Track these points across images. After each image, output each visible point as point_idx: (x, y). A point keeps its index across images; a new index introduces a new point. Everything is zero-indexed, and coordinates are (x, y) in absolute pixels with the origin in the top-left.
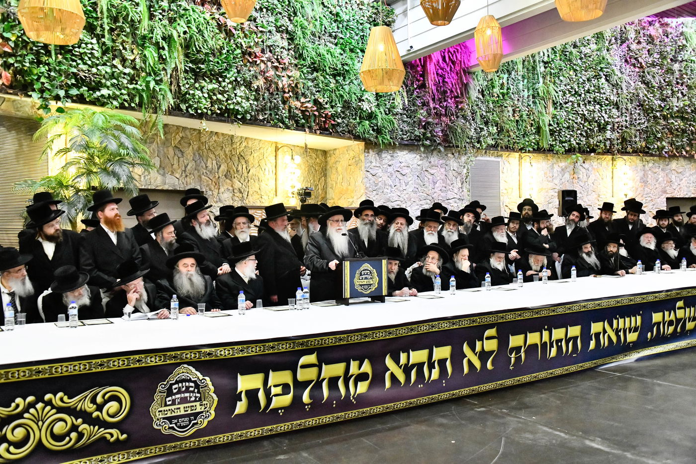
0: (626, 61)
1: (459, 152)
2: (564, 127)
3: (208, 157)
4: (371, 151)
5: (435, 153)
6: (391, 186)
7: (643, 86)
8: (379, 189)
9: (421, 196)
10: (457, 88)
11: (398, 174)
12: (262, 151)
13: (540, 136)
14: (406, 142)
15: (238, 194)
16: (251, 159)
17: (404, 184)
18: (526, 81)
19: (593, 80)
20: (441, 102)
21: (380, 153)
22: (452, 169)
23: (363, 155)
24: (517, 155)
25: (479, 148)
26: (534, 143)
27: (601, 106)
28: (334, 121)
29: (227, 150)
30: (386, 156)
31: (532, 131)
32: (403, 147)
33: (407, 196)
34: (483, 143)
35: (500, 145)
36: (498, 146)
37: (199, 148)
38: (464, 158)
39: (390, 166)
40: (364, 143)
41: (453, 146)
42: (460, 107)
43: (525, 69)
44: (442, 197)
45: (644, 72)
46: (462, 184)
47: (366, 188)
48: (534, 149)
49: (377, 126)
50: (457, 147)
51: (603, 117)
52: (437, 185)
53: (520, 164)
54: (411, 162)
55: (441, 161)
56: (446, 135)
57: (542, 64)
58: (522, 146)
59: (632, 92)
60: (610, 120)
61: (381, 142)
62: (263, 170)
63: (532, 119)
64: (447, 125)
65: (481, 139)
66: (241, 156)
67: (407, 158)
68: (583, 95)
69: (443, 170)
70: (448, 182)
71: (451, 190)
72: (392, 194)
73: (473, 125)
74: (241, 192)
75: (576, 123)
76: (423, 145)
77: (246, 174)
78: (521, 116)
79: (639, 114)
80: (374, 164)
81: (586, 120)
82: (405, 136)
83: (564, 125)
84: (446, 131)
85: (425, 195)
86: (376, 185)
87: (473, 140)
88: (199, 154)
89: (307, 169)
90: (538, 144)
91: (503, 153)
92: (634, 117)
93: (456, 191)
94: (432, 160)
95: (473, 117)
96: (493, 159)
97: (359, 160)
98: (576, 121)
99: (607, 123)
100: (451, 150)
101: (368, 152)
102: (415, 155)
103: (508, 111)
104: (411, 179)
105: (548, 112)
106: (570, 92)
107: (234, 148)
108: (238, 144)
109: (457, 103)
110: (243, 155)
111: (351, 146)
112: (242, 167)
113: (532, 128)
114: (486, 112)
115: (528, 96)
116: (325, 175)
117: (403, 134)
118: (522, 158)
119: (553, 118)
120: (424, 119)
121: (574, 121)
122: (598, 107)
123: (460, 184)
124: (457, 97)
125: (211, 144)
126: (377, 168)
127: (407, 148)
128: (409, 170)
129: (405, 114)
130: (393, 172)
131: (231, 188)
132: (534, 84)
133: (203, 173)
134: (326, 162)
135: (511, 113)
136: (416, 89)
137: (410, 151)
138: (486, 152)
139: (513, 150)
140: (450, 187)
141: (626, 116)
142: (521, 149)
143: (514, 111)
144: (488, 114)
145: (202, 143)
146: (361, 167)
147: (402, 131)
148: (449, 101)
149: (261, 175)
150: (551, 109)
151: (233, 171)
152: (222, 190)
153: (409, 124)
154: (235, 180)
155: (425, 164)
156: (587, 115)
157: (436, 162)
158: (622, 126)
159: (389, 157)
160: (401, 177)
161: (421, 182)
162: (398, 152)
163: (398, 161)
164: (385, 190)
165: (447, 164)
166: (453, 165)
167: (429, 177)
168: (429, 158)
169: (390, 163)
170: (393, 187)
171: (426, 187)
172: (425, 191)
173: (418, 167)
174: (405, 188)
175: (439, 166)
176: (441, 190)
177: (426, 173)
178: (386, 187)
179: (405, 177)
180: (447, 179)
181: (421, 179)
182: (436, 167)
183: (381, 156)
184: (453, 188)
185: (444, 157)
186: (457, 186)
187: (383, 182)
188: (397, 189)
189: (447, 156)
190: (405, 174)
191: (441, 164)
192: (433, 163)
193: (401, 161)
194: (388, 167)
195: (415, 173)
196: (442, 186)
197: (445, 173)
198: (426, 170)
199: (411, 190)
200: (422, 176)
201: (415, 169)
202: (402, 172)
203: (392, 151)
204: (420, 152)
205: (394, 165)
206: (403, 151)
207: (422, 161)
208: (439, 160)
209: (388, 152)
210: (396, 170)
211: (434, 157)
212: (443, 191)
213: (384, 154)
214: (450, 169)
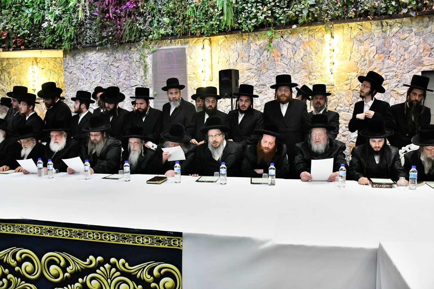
5: (119, 49)
6: (83, 79)
11: (88, 71)
17: (93, 77)
21: (74, 56)
22: (135, 60)
30: (80, 58)
44: (126, 85)
47: (65, 83)
52: (121, 75)
54: (98, 60)
55: (124, 56)
67: (95, 57)
69: (126, 63)
70: (132, 72)
71: (134, 78)
72: (84, 86)
80: (70, 65)
86: (72, 80)
87: (147, 33)
91: (190, 40)
93: (139, 79)
96: (180, 46)
100: (134, 45)
101: (66, 57)
102: (102, 53)
104: (99, 73)
109: (136, 3)
123: (143, 73)
126: (73, 67)
128: (97, 65)
130: (84, 69)
140: (133, 76)
148: (128, 3)
155: (112, 58)
157: (121, 57)
159: (81, 58)
160: (91, 73)
161: (108, 74)
162: (88, 53)
163: (89, 61)
164: (79, 83)
165: (130, 57)
166: (135, 57)
167: (114, 69)
168: (114, 55)
169: (82, 63)
170: (85, 80)
171: (112, 78)
172: (111, 81)
173: (105, 63)
174: (94, 80)
175: (123, 60)
176: (125, 79)
177: (112, 67)
178: (79, 81)
179: (94, 71)
180: (130, 69)
181: (107, 72)
182: (120, 60)
183: (75, 58)
184: (136, 77)
185: (127, 52)
186: (140, 75)
187: (77, 77)
188: (88, 81)
189: (131, 50)
190: (93, 69)
191: (125, 58)
192: (117, 57)
193: (90, 59)
194: (81, 66)
195: (102, 68)
196: (126, 76)
197: (129, 65)
198: (111, 65)
199: (99, 82)
200: (108, 69)
201: (102, 64)
202: (91, 68)
203: (83, 53)
204: (106, 51)
205: (85, 63)
206: (92, 52)
207: (108, 57)
208: (123, 54)
209: (80, 55)
210: (87, 67)
211: (118, 53)
212: (127, 80)
213: (77, 56)
214: (133, 61)
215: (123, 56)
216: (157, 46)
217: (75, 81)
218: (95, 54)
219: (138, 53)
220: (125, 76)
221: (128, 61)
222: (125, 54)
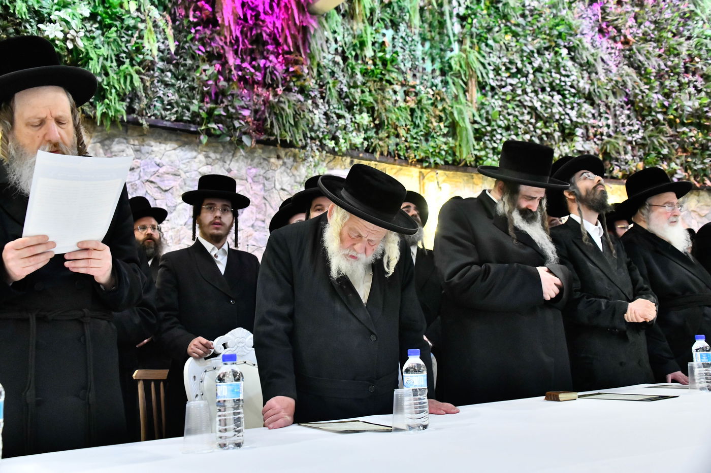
0: (601, 31)
1: (295, 156)
2: (499, 127)
7: (631, 71)
10: (286, 37)
13: (456, 140)
14: (168, 124)
18: (428, 45)
19: (547, 53)
20: (254, 59)
21: (107, 142)
22: (278, 187)
24: (414, 171)
25: (334, 149)
26: (446, 152)
27: (564, 96)
31: (441, 129)
32: (166, 135)
34: (342, 141)
35: (378, 149)
36: (374, 150)
41: (277, 140)
42: (291, 69)
43: (426, 26)
44: (255, 239)
45: (631, 50)
48: (446, 163)
50: (286, 142)
51: (568, 114)
54: (182, 166)
55: (253, 171)
57: (455, 19)
58: (423, 155)
59: (615, 78)
60: (580, 120)
63: (440, 108)
64: (266, 101)
65: (339, 134)
67: (173, 157)
68: (531, 77)
69: (257, 188)
70: (270, 210)
73: (321, 106)
75: (522, 122)
76: (208, 132)
78: (420, 102)
79: (629, 117)
81: (539, 117)
83: (500, 123)
84: (263, 112)
87: (321, 135)
90: (454, 154)
92: (621, 121)
94: (234, 166)
95: (321, 93)
98: (521, 118)
99: (576, 125)
100: (276, 151)
102: (194, 154)
103: (395, 92)
105: (468, 98)
106: (508, 69)
109: (287, 62)
113: (442, 125)
114: (350, 87)
115: (433, 71)
117: (164, 109)
118: (424, 178)
119: (479, 110)
120: (211, 82)
121: (517, 117)
122: (557, 98)
124: (290, 53)
127: (174, 137)
128: (179, 180)
129: (170, 71)
130: (138, 182)
132: (441, 50)
135: (400, 97)
136: (196, 25)
137: (183, 144)
139: (406, 161)
141: (607, 119)
142: (420, 161)
143: (406, 93)
144: (352, 90)
147: (161, 101)
148: (272, 57)
150: (476, 95)
153: (179, 90)
156: (539, 108)
157: (244, 172)
158: (602, 134)
159: (130, 151)
162: (153, 143)
163: (153, 163)
165: (268, 176)
166: (280, 179)
168: (225, 162)
175: (250, 180)
176: (253, 226)
179: (168, 194)
180: (267, 205)
182: (242, 179)
183: (110, 148)
185: (260, 164)
189: (269, 162)
190: (168, 188)
191: (255, 177)
192: (236, 172)
193: (158, 161)
196: (257, 219)
197: (263, 193)
199: (183, 222)
201: (194, 180)
202: (160, 184)
203: (137, 140)
204: (205, 149)
205: (141, 169)
206: (167, 144)
207: (209, 166)
208: (250, 167)
209: (128, 143)
210: (147, 178)
211: (237, 161)
212: (258, 228)
213: (118, 144)
214: (275, 187)
215: (251, 171)
216: (325, 164)
218: (175, 149)
219: (285, 171)
220: (254, 218)
221: (261, 186)
222: (254, 168)
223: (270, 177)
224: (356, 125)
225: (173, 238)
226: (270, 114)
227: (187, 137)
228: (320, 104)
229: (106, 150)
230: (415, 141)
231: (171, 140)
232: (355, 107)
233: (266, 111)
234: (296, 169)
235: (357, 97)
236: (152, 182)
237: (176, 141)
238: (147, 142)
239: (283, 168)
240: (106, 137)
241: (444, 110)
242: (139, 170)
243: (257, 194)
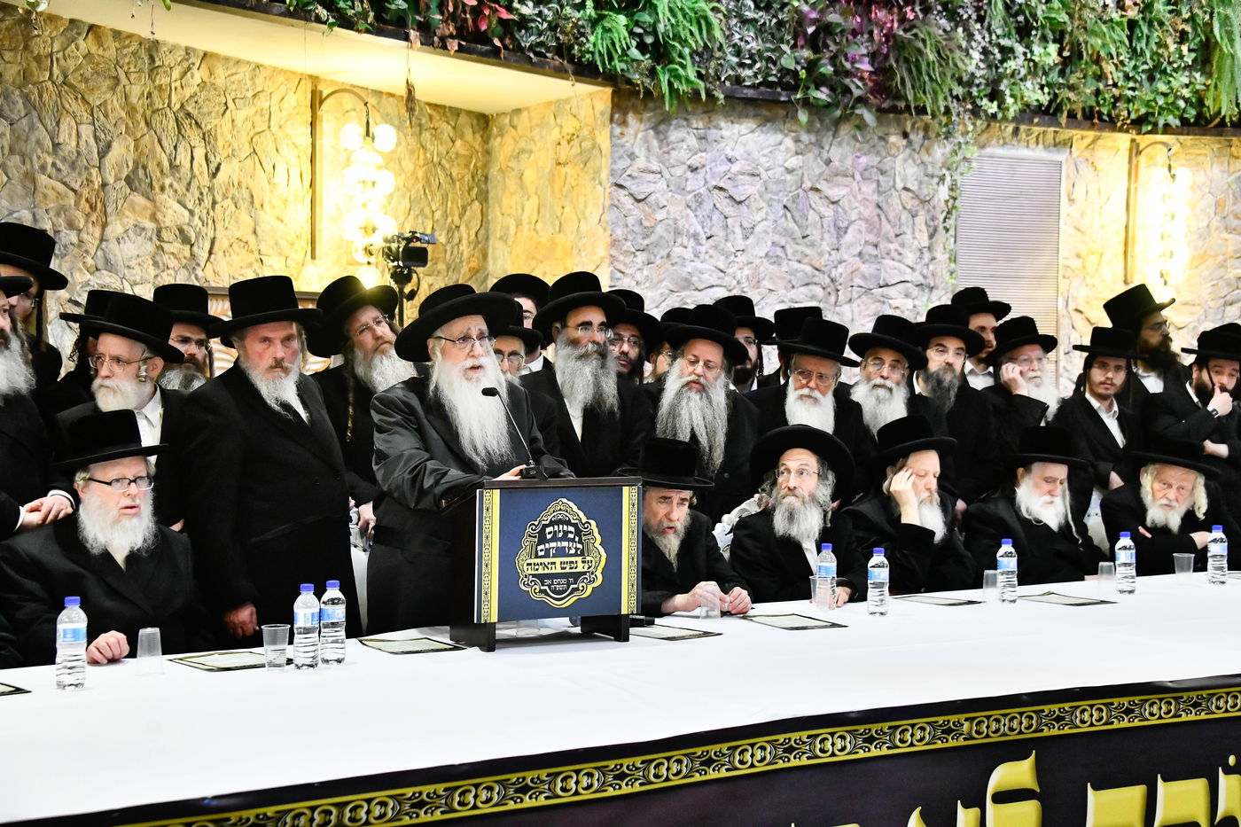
1: (926, 128)
3: (60, 112)
4: (631, 118)
5: (845, 129)
6: (695, 236)
8: (656, 245)
9: (794, 272)
12: (262, 103)
13: (1209, 75)
14: (750, 93)
15: (176, 246)
16: (223, 128)
17: (738, 230)
21: (662, 127)
22: (900, 185)
23: (606, 132)
24: (1123, 140)
25: (994, 116)
26: (1186, 100)
28: (510, 9)
29: (135, 91)
30: (683, 137)
31: (1181, 57)
32: (740, 108)
33: (746, 271)
34: (1010, 101)
35: (1068, 107)
36: (1059, 109)
37: (26, 75)
38: (940, 151)
39: (694, 170)
40: (609, 90)
41: (908, 107)
44: (864, 277)
46: (931, 236)
47: (615, 243)
48: (1184, 121)
49: (655, 33)
50: (922, 110)
52: (848, 238)
53: (1132, 172)
54: (763, 160)
55: (864, 160)
56: (883, 72)
58: (1143, 111)
61: (665, 88)
62: (269, 168)
63: (1186, 15)
64: (890, 36)
65: (1004, 86)
66: (189, 115)
67: (751, 146)
69: (868, 189)
70: (887, 227)
71: (894, 255)
72: (698, 264)
73: (978, 37)
74: (186, 240)
76: (806, 103)
77: (204, 180)
78: (1147, 8)
80: (641, 162)
82: (748, 72)
84: (886, 57)
85: (808, 269)
86: (648, 233)
87: (974, 91)
88: (26, 97)
89: (420, 174)
90: (1201, 102)
91: (1076, 134)
93: (910, 257)
94: (835, 153)
95: (978, 9)
96: (1039, 153)
97: (594, 146)
100: (899, 122)
101: (624, 123)
102: (779, 137)
104: (763, 217)
107: (160, 88)
108: (176, 74)
110: (194, 112)
111: (567, 101)
112: (191, 154)
113: (1185, 48)
116: (484, 197)
117: (742, 65)
118: (1139, 153)
120: (814, 15)
123: (926, 236)
125: (71, 65)
126: (651, 177)
127: (751, 111)
128: (758, 185)
130: (703, 190)
131: (150, 225)
133: (43, 168)
134: (488, 153)
137: (765, 121)
138: (1016, 131)
139: (1111, 123)
140: (892, 247)
142: (1139, 123)
145: (38, 59)
146: (598, 171)
147: (738, 53)
149: (260, 185)
151: (159, 164)
152: (115, 229)
153: (761, 30)
154: (168, 200)
155: (812, 166)
157: (849, 162)
159: (692, 141)
160: (729, 209)
161: (796, 227)
162: (723, 124)
163: (723, 157)
164: (678, 250)
165: (885, 168)
166: (902, 172)
167: (822, 210)
169: (695, 161)
170: (704, 241)
171: (812, 245)
172: (806, 256)
173: (789, 177)
174: (741, 244)
175: (858, 177)
176: (860, 254)
177: (814, 196)
178: (679, 240)
179: (743, 208)
180: (883, 217)
181: (797, 218)
182: (847, 176)
183: (666, 138)
184: (900, 250)
185: (874, 147)
186: (916, 242)
187: (671, 222)
188: (716, 247)
189: (887, 142)
190: (743, 198)
191: (866, 170)
192: (837, 163)
193: (730, 154)
194: (689, 175)
195: (776, 197)
196: (867, 243)
197: (875, 197)
198: (812, 189)
199: (762, 254)
200: (800, 207)
201: (778, 182)
202: (733, 192)
203: (702, 119)
204: (794, 128)
205: (707, 168)
206: (740, 124)
207: (800, 157)
208: (858, 154)
209: (689, 125)
210: (714, 183)
211: (840, 144)
212: (867, 257)
213: (675, 129)
214: (894, 186)
215: (861, 160)
217: (661, 237)
218: (752, 132)
219: (910, 156)
220: (863, 242)
221: (874, 185)
222: (865, 154)
223: (888, 168)
224: (1031, 64)
225: (750, 278)
226: (897, 62)
227: (770, 110)
228: (976, 33)
229: (662, 141)
230: (1131, 84)
231: (747, 116)
232: (1034, 32)
233: (891, 55)
234: (928, 151)
235: (1039, 13)
236: (721, 189)
237: (755, 116)
238: (714, 123)
239: (908, 151)
240: (661, 118)
241: (1192, 19)
242: (704, 170)
243: (868, 200)
